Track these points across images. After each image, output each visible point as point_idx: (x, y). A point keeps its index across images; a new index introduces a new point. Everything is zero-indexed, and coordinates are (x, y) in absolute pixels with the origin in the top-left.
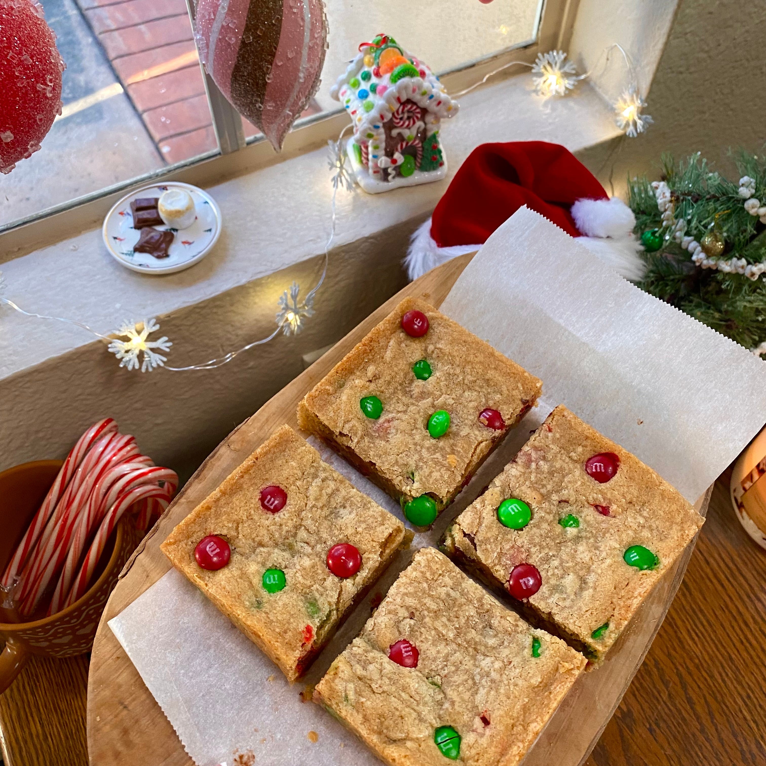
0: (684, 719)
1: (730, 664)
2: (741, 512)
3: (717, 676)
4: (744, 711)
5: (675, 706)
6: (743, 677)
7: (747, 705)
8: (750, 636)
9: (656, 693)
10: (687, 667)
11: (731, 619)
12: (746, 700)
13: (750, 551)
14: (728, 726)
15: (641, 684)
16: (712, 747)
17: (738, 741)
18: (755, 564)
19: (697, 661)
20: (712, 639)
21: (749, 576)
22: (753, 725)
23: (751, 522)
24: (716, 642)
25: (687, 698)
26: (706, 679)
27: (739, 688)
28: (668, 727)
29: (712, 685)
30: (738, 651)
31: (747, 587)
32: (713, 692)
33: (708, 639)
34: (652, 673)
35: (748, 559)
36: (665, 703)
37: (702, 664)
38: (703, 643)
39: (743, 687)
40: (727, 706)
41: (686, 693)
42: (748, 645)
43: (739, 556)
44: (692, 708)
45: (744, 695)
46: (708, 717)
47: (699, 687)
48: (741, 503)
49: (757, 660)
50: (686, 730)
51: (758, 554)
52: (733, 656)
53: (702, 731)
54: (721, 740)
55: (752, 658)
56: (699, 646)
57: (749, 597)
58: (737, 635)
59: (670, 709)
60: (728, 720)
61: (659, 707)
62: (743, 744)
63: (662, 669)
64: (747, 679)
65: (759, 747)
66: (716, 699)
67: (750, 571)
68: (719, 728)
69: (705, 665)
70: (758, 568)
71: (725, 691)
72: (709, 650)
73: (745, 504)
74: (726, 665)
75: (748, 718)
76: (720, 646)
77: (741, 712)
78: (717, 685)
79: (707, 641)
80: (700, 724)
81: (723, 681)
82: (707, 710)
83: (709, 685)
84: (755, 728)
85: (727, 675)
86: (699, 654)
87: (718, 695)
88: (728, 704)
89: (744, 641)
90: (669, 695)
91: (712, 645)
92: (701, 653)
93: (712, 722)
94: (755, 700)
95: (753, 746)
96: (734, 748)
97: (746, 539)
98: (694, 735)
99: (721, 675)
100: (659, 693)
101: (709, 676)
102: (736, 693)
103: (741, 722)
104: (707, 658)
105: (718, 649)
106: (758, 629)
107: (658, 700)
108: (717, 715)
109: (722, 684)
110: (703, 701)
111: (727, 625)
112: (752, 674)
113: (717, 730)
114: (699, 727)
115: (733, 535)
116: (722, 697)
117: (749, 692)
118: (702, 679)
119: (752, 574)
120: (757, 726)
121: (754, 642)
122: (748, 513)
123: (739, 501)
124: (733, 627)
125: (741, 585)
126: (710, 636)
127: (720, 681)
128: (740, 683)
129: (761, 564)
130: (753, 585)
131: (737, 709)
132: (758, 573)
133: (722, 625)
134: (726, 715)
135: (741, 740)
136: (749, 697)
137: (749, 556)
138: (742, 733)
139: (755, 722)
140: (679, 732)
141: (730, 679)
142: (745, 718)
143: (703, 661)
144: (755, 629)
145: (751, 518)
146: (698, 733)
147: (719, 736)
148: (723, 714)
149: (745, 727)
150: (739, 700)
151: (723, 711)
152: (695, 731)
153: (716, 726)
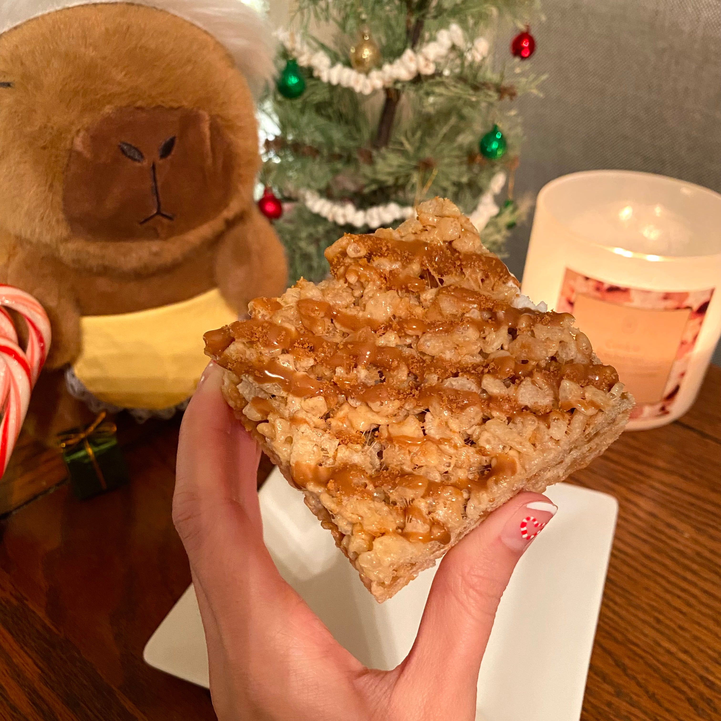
1: (614, 588)
4: (662, 642)
7: (662, 633)
14: (651, 671)
16: (645, 713)
17: (675, 688)
27: (641, 614)
39: (645, 611)
45: (651, 620)
49: (644, 570)
53: (619, 694)
54: (652, 697)
55: (637, 570)
60: (646, 663)
62: (686, 689)
65: (711, 685)
66: (616, 640)
68: (640, 680)
71: (622, 624)
75: (674, 649)
77: (659, 645)
80: (611, 683)
82: (611, 661)
85: (616, 603)
87: (617, 635)
88: (635, 640)
93: (627, 675)
94: (668, 622)
95: (702, 688)
96: (676, 701)
98: (609, 704)
103: (667, 659)
108: (629, 663)
113: (639, 684)
116: (622, 634)
117: (656, 614)
120: (692, 657)
128: (637, 607)
131: (652, 643)
134: (642, 657)
135: (679, 684)
136: (658, 621)
138: (677, 674)
139: (686, 652)
141: (620, 606)
142: (669, 652)
146: (615, 700)
147: (647, 692)
148: (637, 658)
149: (676, 664)
150: (648, 630)
151: (635, 653)
152: (608, 698)
153: (634, 678)
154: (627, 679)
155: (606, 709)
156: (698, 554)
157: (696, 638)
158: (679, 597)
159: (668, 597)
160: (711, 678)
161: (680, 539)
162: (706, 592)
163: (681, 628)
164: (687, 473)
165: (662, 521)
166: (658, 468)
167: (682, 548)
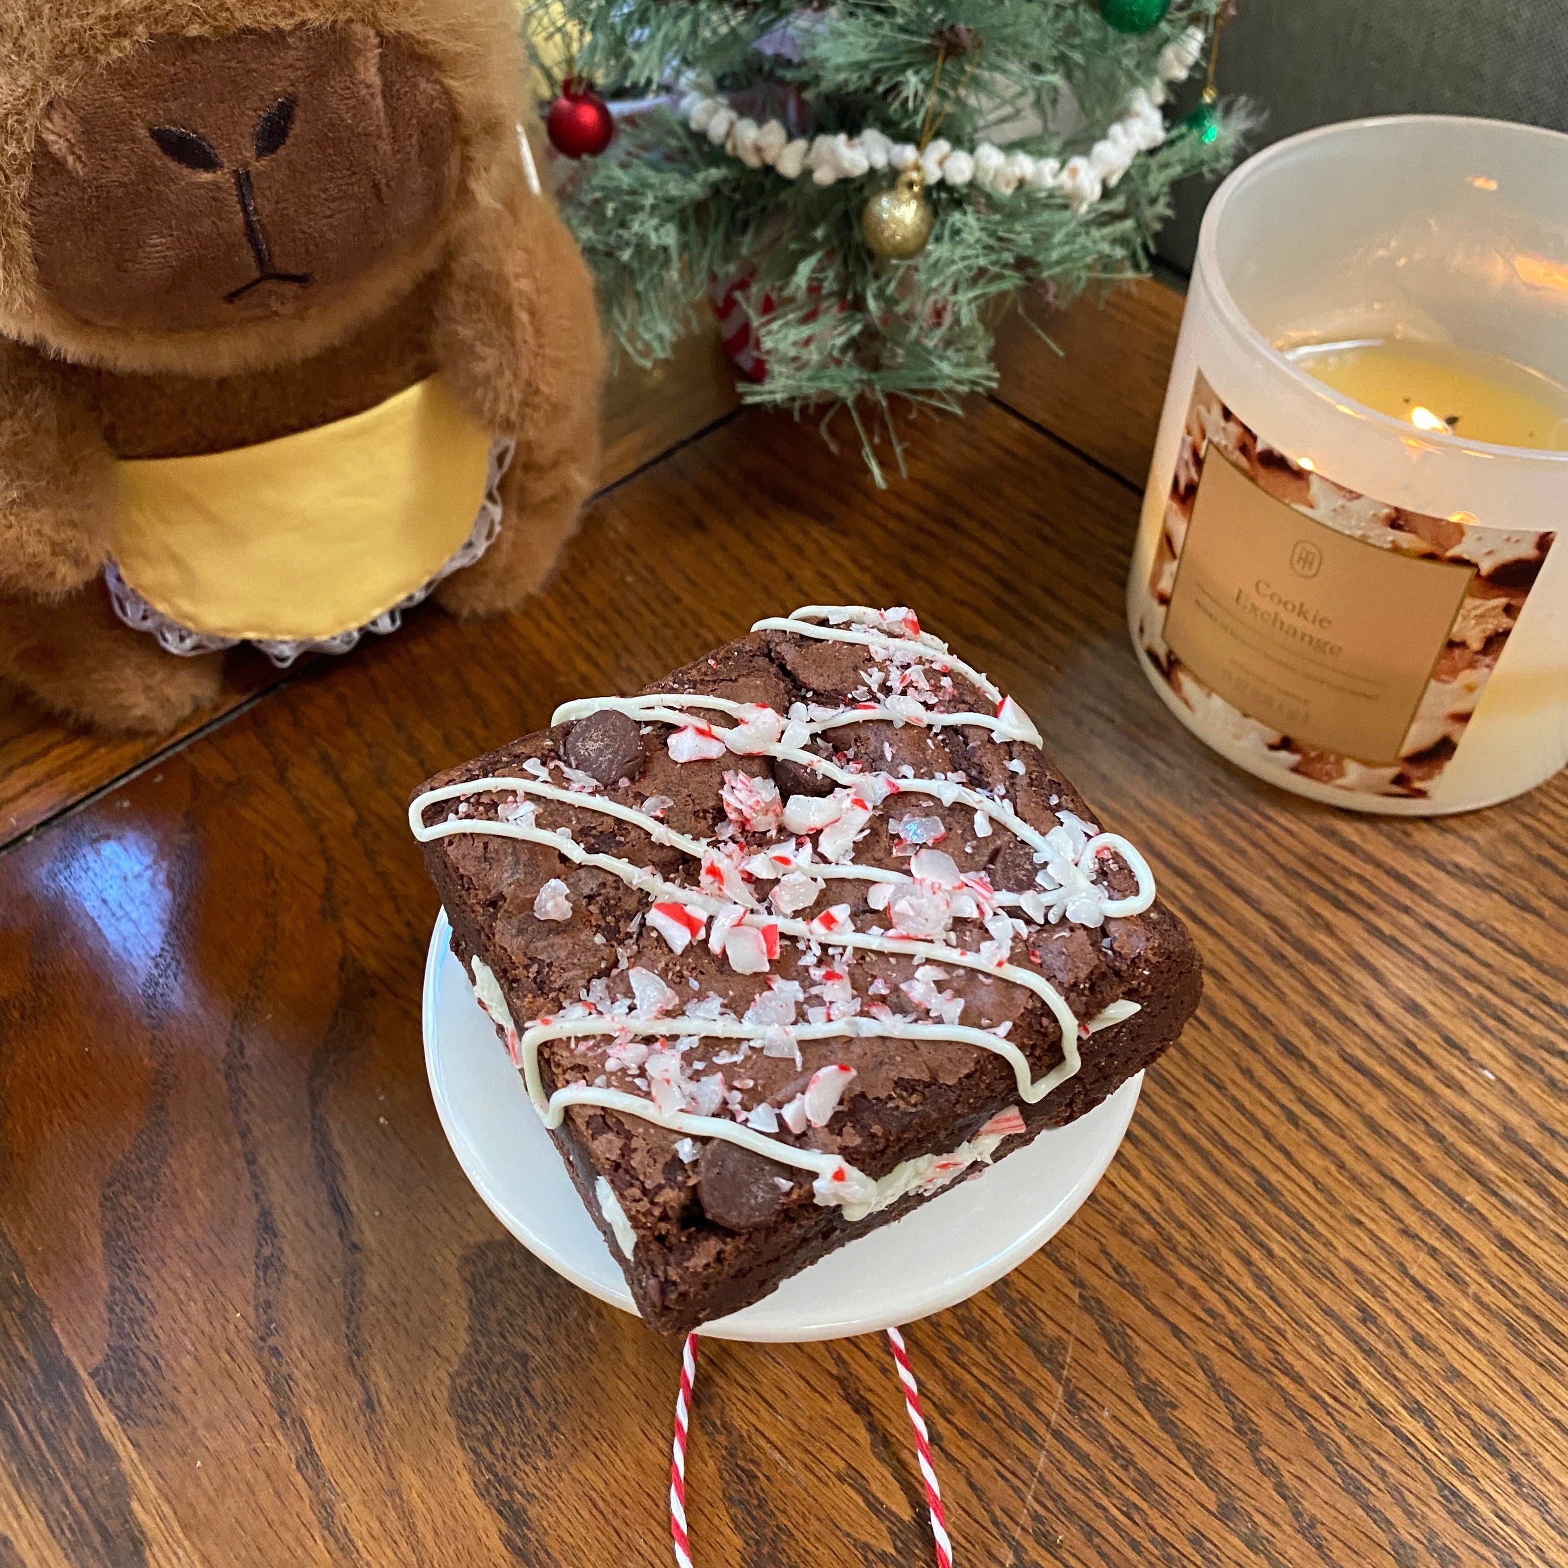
0: (1146, 1484)
1: (1272, 1209)
2: (1176, 687)
3: (1233, 1267)
4: (1366, 1381)
5: (1099, 1436)
6: (1328, 1244)
7: (1369, 1353)
8: (1314, 1090)
9: (1017, 1404)
10: (1118, 1268)
11: (1237, 1047)
12: (1361, 1330)
13: (1242, 808)
14: (1319, 1458)
15: (954, 1386)
17: (1371, 1511)
18: (1272, 848)
19: (1147, 1232)
20: (1185, 1137)
21: (1258, 887)
22: (1412, 1426)
23: (1217, 702)
24: (1204, 1142)
25: (1140, 1390)
26: (1195, 1295)
27: (1326, 1294)
28: (1090, 1533)
29: (1222, 1308)
30: (1287, 1154)
31: (1263, 926)
32: (1232, 1336)
33: (1171, 1137)
34: (989, 1325)
35: (1245, 837)
36: (1056, 1434)
37: (1169, 1239)
38: (1157, 1162)
39: (1339, 1286)
40: (1298, 1379)
41: (1131, 1367)
42: (1316, 1123)
43: (1214, 833)
44: (1168, 1425)
45: (1349, 1312)
46: (1238, 1446)
47: (1176, 1331)
48: (1170, 653)
49: (1360, 1168)
50: (1161, 1524)
51: (1270, 812)
52: (1274, 1178)
55: (1340, 1165)
56: (1145, 1173)
57: (1279, 957)
58: (1271, 1097)
59: (1084, 1459)
61: (1041, 1462)
62: (1395, 1515)
63: (1025, 1300)
64: (1344, 1252)
66: (1247, 1358)
67: (1260, 872)
68: (1288, 1479)
69: (1180, 1238)
70: (1283, 857)
71: (1277, 1316)
72: (1184, 1178)
73: (1181, 654)
74: (1257, 1220)
75: (1388, 1401)
76: (1217, 1154)
77: (1354, 1383)
78: (1242, 1305)
79: (1168, 1148)
80: (1212, 1479)
81: (1261, 1280)
82: (1225, 1417)
83: (1211, 1312)
84: (1424, 1436)
85: (1270, 1255)
86: (1148, 1202)
87: (1254, 1343)
88: (1299, 1365)
89: (1297, 1109)
90: (1070, 1397)
91: (1192, 1159)
92: (1159, 1200)
93: (1257, 1460)
94: (1392, 1322)
95: (1439, 1519)
96: (1363, 1545)
97: (1222, 777)
98: (1198, 1539)
99: (1248, 1262)
100: (1028, 1398)
101: (1204, 1278)
102: (1317, 1316)
103: (1364, 1425)
104: (1180, 1209)
105: (1217, 1170)
106: (1335, 1058)
107: (1029, 1431)
108: (1266, 1425)
109: (1260, 1296)
110: (1200, 1383)
111: (1228, 1072)
112: (1359, 1223)
113: (1280, 1488)
114: (1210, 1499)
115: (1178, 774)
116: (1270, 1345)
117: (1365, 1295)
118: (1181, 1295)
119: (1269, 879)
120: (1430, 1425)
121: (1334, 1108)
122: (1197, 680)
123: (1161, 651)
124: (1248, 1073)
125: (1242, 926)
126: (1173, 1124)
127: (1248, 1284)
128: (1325, 1273)
129: (1289, 841)
130: (1281, 914)
131: (1339, 1380)
132: (1291, 873)
133: (1210, 1077)
134: (1303, 1415)
135: (1382, 1500)
136: (1367, 1317)
137: (1244, 826)
138: (1383, 1474)
139: (1417, 1410)
140: (1135, 1546)
141: (1282, 1266)
142: (1376, 1407)
143: (1170, 1228)
144: (1326, 1059)
145: (1209, 690)
146: (1213, 1528)
147: (1297, 1515)
148: (1290, 1416)
149: (1387, 1443)
150: (1336, 1341)
151: (1289, 1402)
152: (1198, 1518)
153: (1273, 1472)
154: (1254, 1472)
155: (1188, 1550)
156: (1508, 1132)
157: (1454, 1375)
158: (1433, 1252)
159: (1404, 1247)
160: (1466, 1491)
161: (1469, 1086)
162: (1506, 1245)
163: (1420, 1341)
164: (1528, 891)
165: (1435, 1027)
166: (1457, 872)
167: (1468, 1109)
